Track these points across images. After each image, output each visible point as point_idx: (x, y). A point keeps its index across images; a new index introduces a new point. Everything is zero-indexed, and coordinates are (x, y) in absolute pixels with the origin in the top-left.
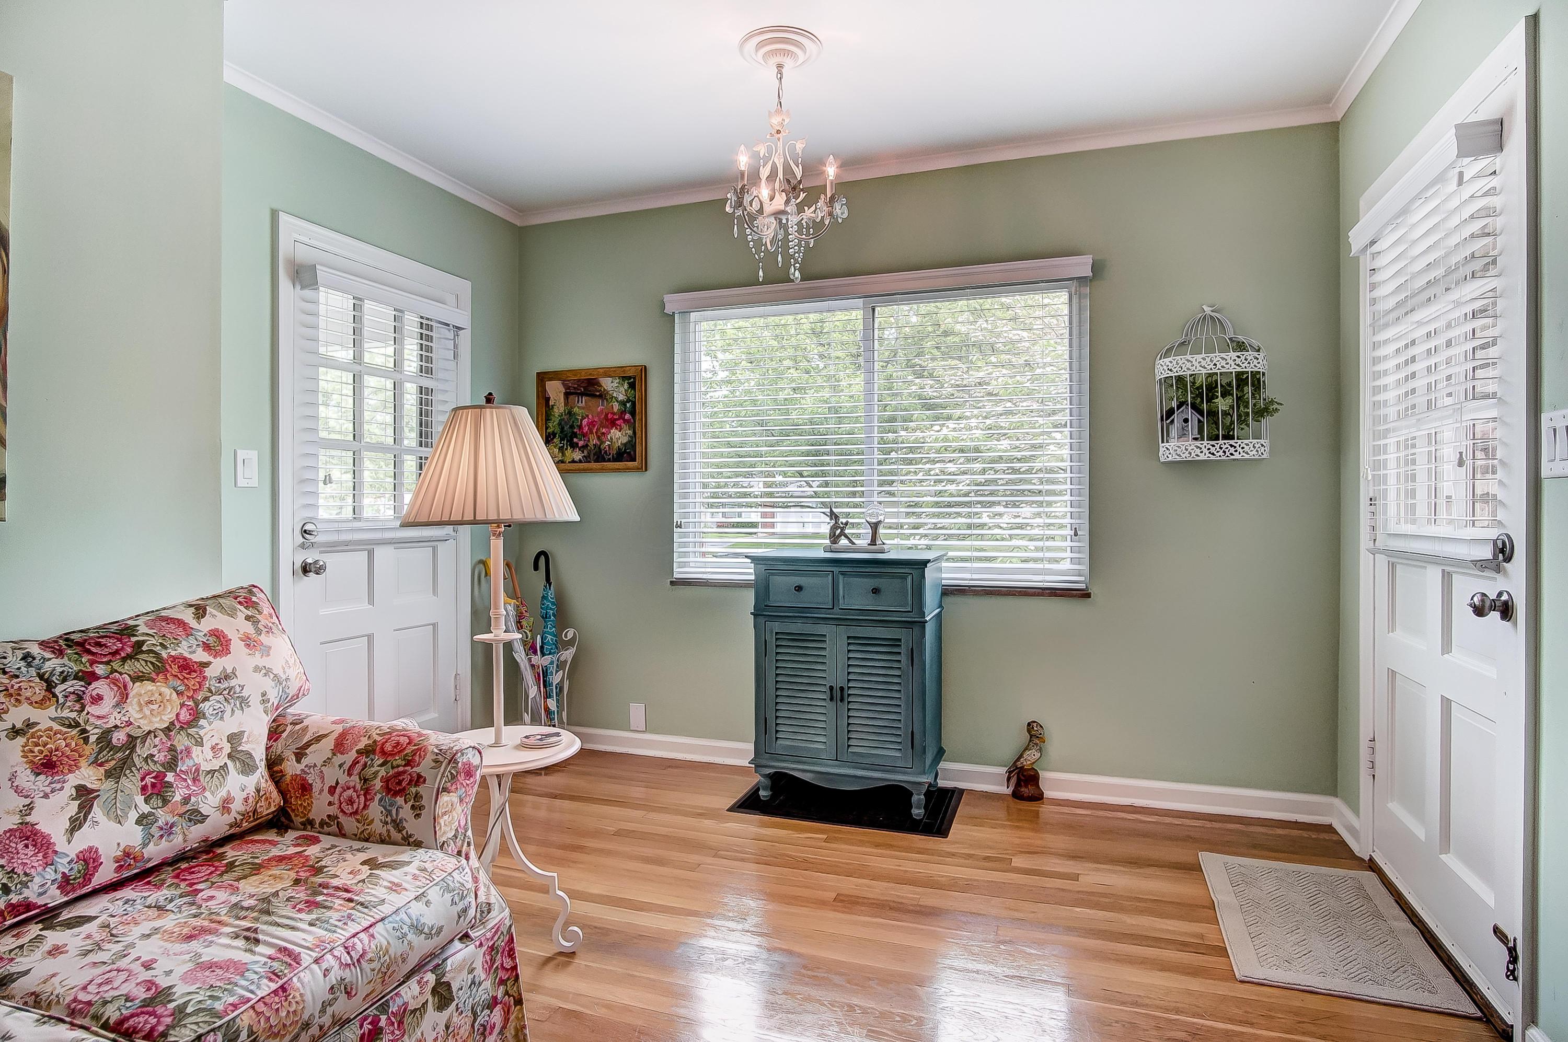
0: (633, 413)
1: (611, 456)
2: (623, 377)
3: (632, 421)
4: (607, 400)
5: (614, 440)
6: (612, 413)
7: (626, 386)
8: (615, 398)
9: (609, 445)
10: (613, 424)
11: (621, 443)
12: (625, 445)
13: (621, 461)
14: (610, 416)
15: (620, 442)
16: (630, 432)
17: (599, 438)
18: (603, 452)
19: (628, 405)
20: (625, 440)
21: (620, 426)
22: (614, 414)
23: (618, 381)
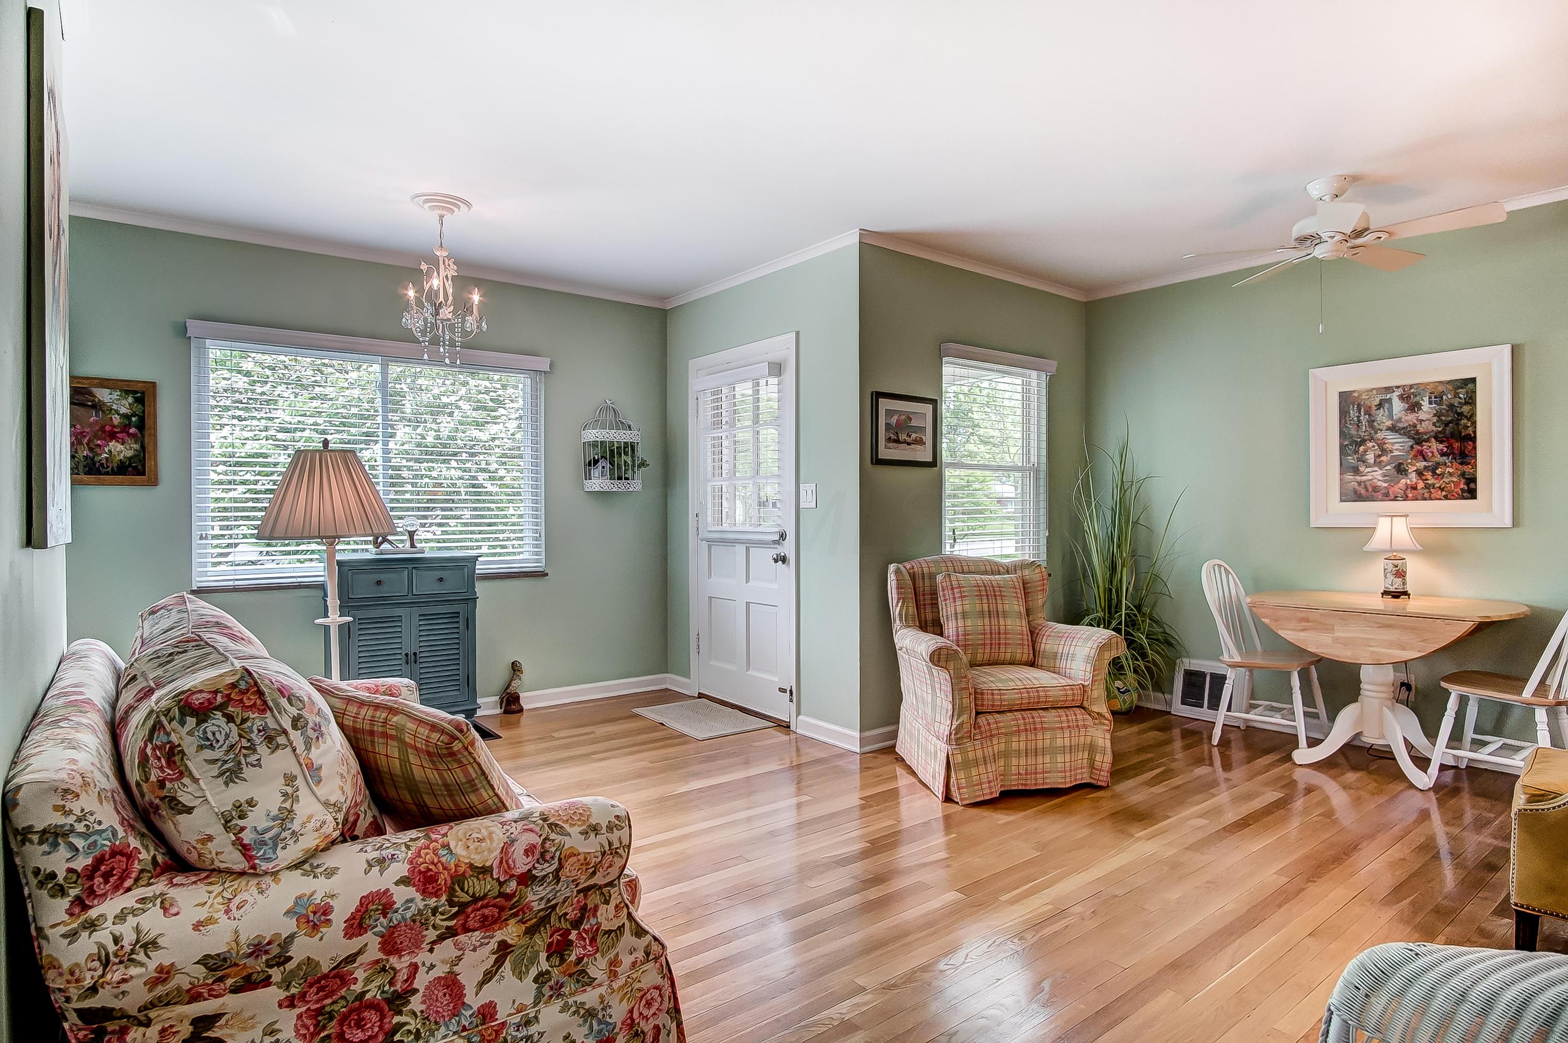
0: (141, 426)
1: (109, 469)
2: (125, 390)
3: (139, 435)
4: (103, 411)
5: (114, 453)
6: (111, 426)
7: (130, 400)
8: (115, 410)
9: (107, 459)
10: (112, 436)
11: (124, 457)
12: (130, 459)
13: (125, 475)
14: (108, 428)
15: (122, 455)
16: (137, 446)
17: (91, 450)
18: (97, 465)
19: (134, 419)
20: (130, 453)
21: (123, 439)
22: (114, 426)
23: (119, 393)
